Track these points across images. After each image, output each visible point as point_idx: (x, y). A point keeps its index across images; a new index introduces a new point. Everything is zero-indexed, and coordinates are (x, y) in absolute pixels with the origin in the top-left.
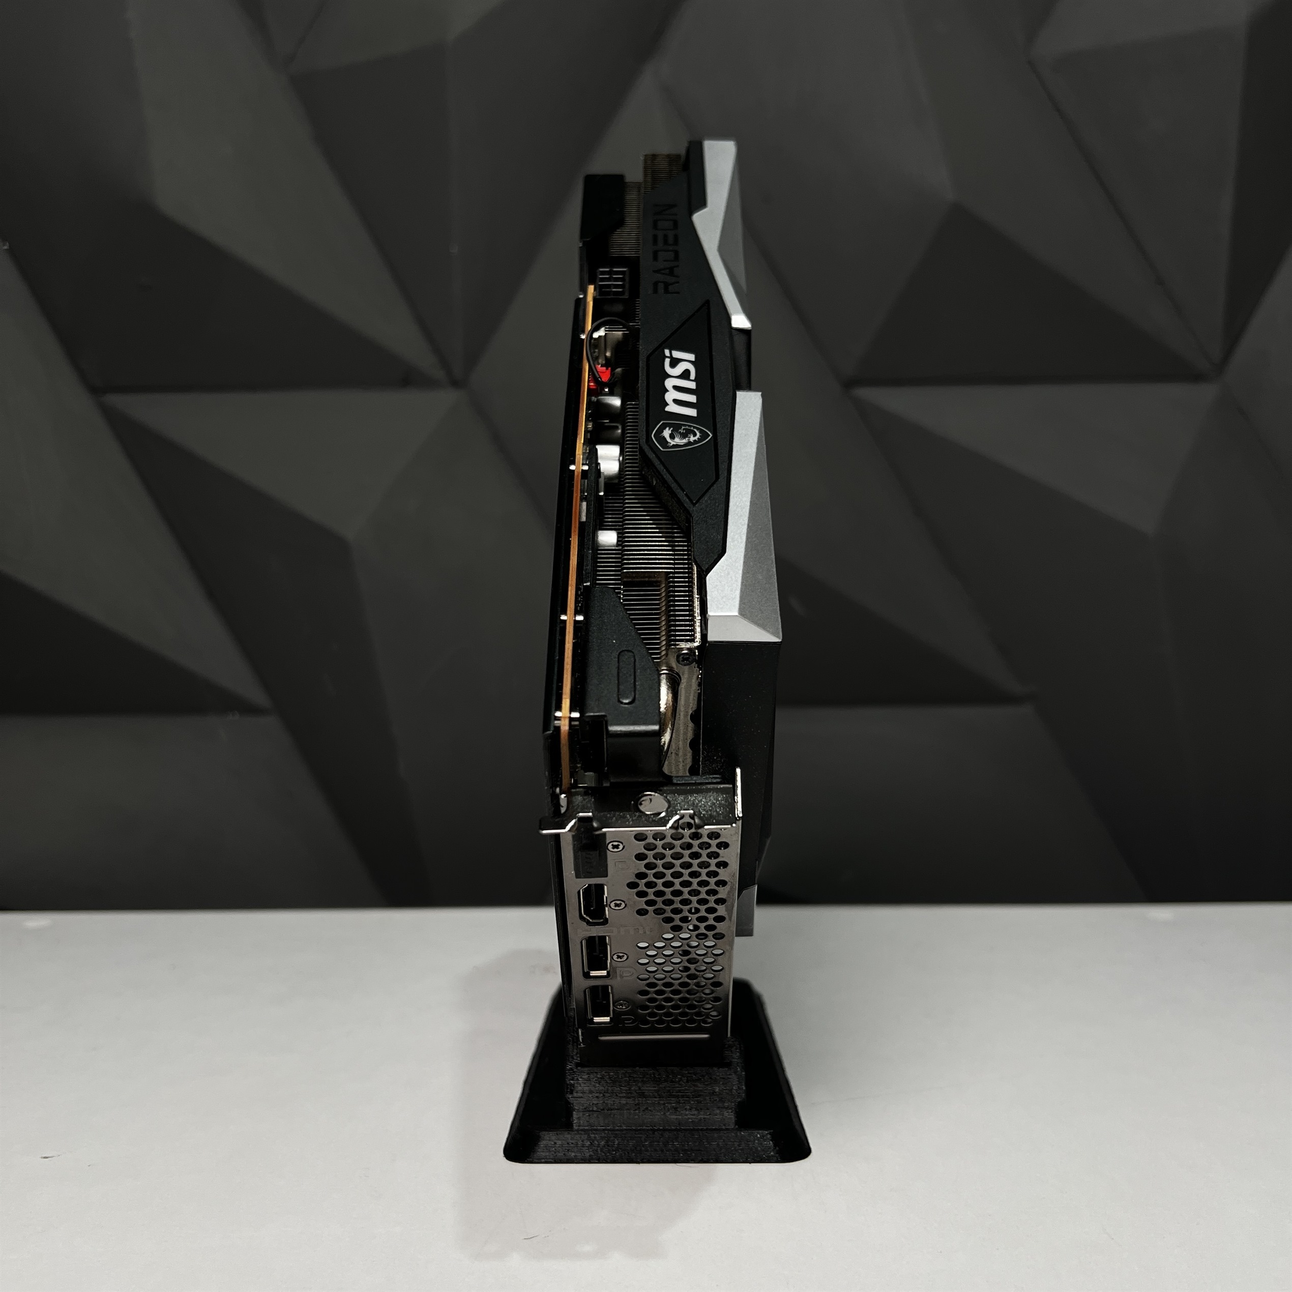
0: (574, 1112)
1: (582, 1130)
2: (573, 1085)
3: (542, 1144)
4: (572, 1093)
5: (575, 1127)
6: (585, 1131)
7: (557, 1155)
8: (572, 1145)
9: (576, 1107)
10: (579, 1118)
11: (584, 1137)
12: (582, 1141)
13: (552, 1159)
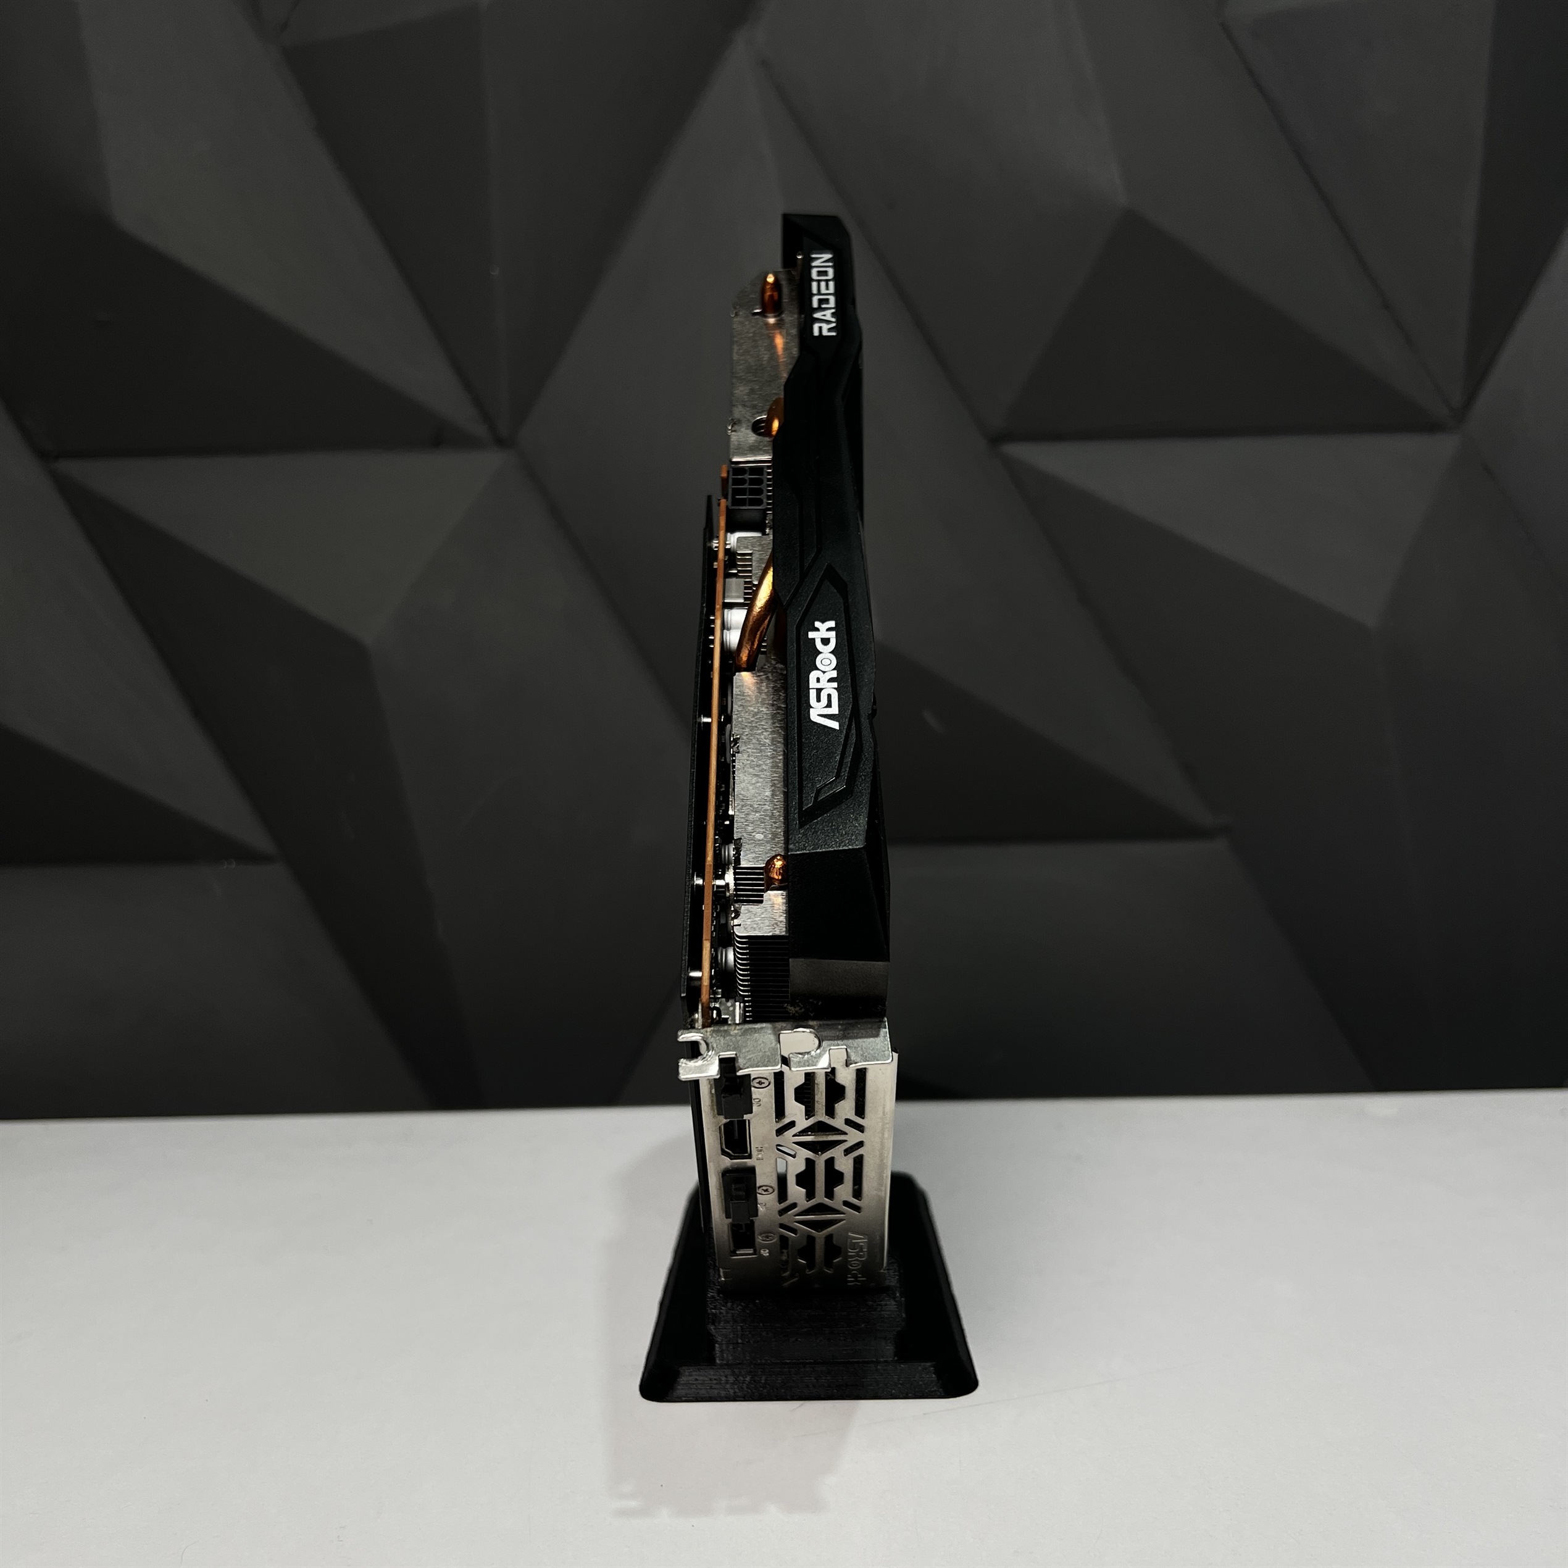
0: (717, 1345)
1: (725, 1364)
2: (715, 1315)
3: (683, 1379)
4: (713, 1323)
5: (718, 1361)
6: (728, 1365)
7: (698, 1393)
8: (715, 1382)
9: (719, 1339)
10: (722, 1351)
11: (728, 1372)
12: (726, 1377)
13: (693, 1397)
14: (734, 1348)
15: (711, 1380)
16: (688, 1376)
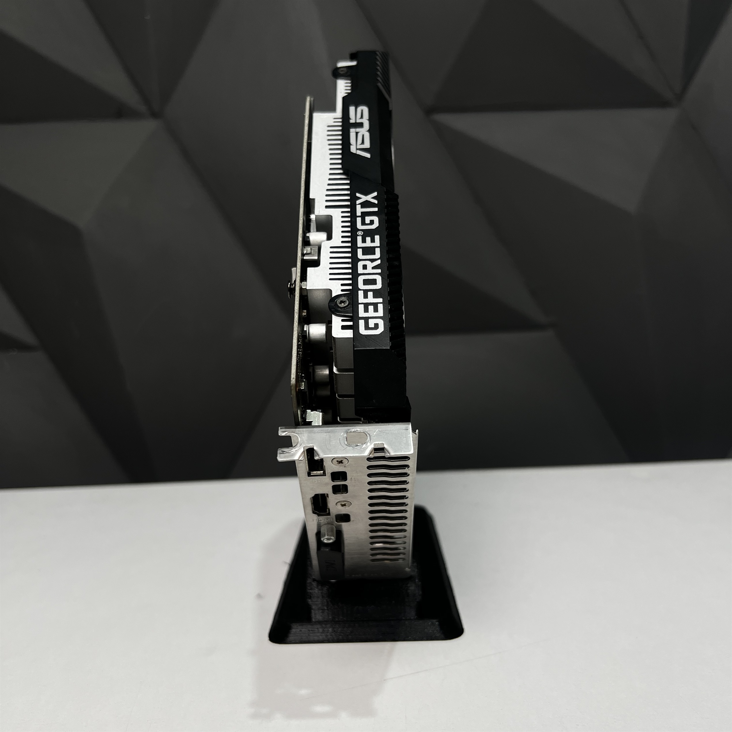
0: (313, 611)
1: (317, 622)
2: (311, 593)
3: (293, 631)
4: (310, 598)
5: (314, 620)
6: (319, 622)
7: (302, 638)
8: (311, 632)
9: (314, 607)
10: (315, 614)
11: (319, 626)
12: (317, 629)
13: (299, 641)
14: (322, 612)
15: (309, 631)
16: (296, 630)
